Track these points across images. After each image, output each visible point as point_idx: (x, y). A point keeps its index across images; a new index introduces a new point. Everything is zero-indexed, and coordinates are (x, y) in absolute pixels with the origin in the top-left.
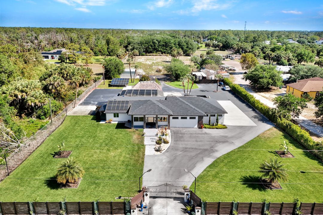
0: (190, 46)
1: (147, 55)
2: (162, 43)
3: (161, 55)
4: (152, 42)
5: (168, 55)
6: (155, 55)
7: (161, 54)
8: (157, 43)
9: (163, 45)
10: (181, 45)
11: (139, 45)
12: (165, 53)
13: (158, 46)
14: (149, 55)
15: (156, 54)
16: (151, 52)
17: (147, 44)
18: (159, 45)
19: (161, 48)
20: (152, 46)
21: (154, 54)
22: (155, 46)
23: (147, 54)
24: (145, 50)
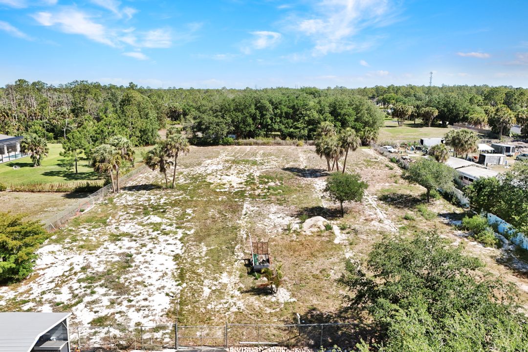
0: (366, 118)
1: (238, 144)
2: (285, 109)
3: (279, 144)
4: (253, 107)
5: (302, 142)
6: (264, 144)
7: (281, 141)
8: (271, 110)
9: (287, 116)
10: (339, 114)
11: (216, 117)
12: (292, 136)
13: (271, 119)
14: (246, 144)
15: (265, 140)
16: (251, 135)
17: (241, 111)
18: (275, 115)
19: (280, 122)
20: (254, 118)
21: (260, 140)
22: (263, 116)
23: (240, 140)
24: (232, 128)
